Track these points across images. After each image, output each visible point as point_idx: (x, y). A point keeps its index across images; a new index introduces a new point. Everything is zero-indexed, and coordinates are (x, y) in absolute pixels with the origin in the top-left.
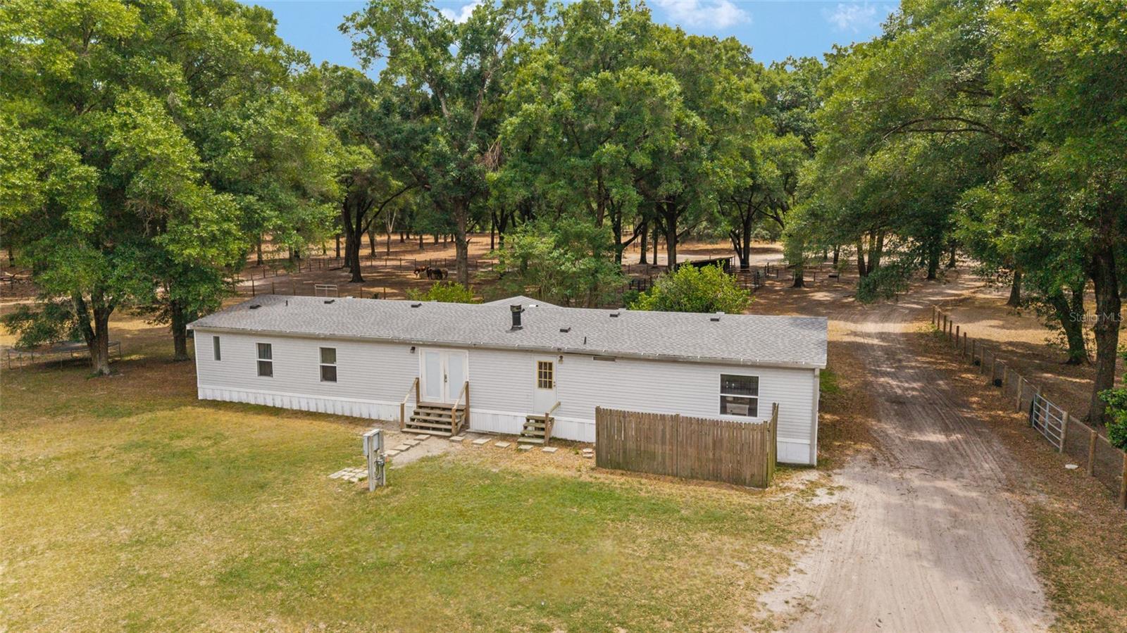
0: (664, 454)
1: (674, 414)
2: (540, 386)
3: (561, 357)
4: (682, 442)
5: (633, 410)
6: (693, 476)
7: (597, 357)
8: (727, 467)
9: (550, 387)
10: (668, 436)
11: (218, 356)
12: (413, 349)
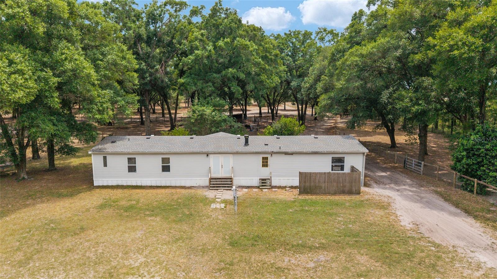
0: (325, 186)
1: (328, 172)
2: (263, 166)
3: (272, 155)
4: (331, 181)
5: (314, 172)
6: (335, 194)
7: (286, 153)
8: (346, 189)
9: (267, 166)
10: (326, 180)
11: (105, 165)
12: (208, 155)
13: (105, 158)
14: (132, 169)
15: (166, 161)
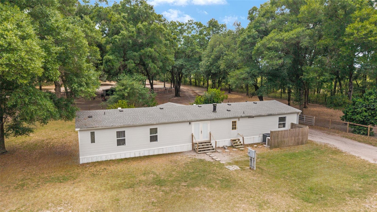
2: (232, 129)
3: (239, 119)
4: (291, 136)
8: (300, 141)
9: (236, 129)
10: (288, 135)
11: (93, 141)
12: (190, 123)
13: (93, 134)
14: (121, 142)
15: (154, 131)
